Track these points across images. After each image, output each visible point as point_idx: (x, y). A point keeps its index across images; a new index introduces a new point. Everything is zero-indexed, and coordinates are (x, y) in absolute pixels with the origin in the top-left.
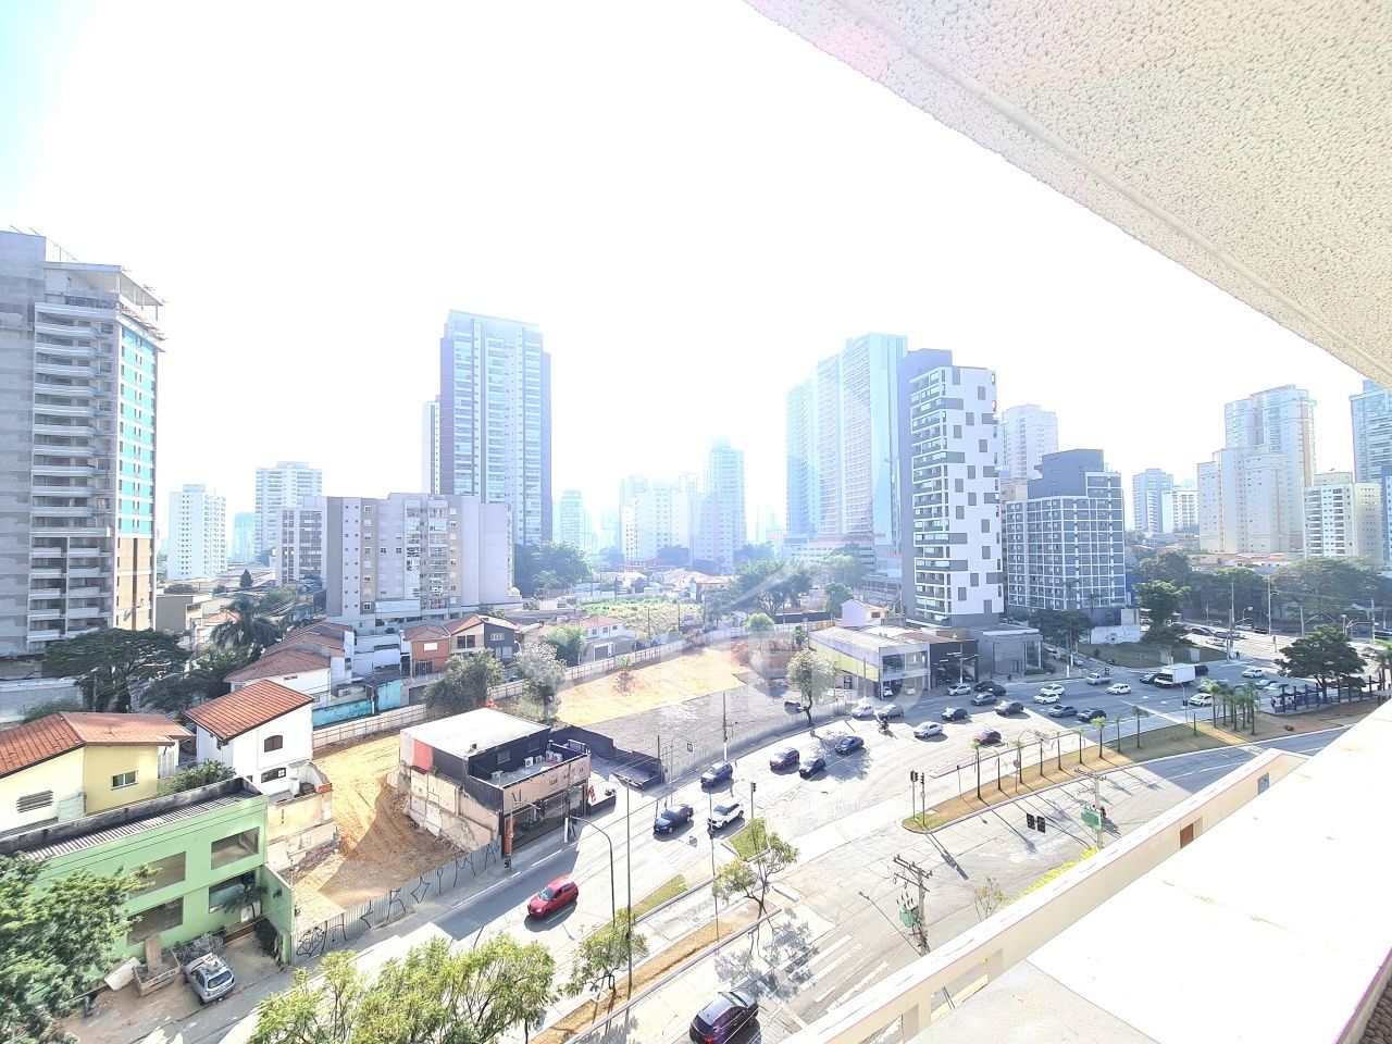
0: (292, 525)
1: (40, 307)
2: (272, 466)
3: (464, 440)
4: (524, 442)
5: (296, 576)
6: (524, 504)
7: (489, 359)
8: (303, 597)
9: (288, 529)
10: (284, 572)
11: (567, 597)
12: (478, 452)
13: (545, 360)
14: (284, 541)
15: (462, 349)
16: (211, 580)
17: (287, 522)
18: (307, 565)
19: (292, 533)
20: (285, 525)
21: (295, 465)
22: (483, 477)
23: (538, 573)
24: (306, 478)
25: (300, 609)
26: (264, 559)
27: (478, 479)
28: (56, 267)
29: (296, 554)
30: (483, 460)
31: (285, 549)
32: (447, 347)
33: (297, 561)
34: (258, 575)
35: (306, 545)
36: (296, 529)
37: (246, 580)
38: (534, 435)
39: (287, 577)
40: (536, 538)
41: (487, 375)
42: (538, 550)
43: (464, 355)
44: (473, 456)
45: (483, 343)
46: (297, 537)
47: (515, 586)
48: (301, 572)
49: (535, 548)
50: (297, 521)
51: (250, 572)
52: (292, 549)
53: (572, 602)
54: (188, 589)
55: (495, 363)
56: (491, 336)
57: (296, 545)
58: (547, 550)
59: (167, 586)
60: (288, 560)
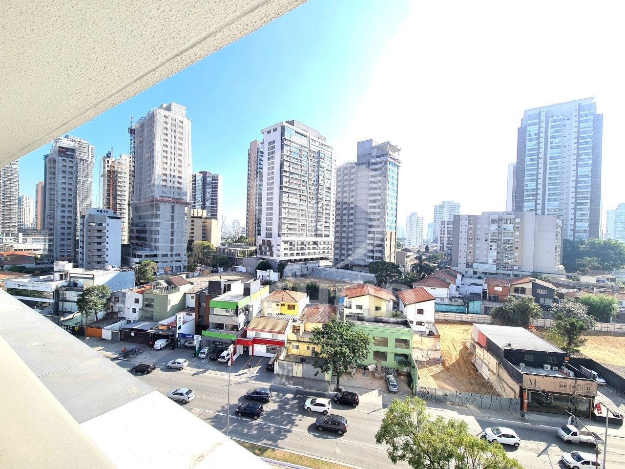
0: (444, 228)
1: (371, 161)
2: (439, 203)
3: (531, 180)
4: (577, 176)
5: (445, 249)
6: (575, 214)
7: (551, 131)
8: (446, 258)
9: (443, 229)
10: (441, 247)
11: (608, 276)
12: (540, 186)
13: (598, 120)
14: (441, 234)
15: (532, 130)
16: (417, 248)
17: (442, 226)
18: (450, 244)
19: (444, 231)
20: (441, 227)
21: (449, 202)
22: (544, 200)
23: (583, 259)
24: (453, 207)
25: (444, 262)
26: (436, 241)
27: (540, 202)
28: (375, 147)
29: (445, 239)
30: (544, 190)
31: (441, 237)
32: (522, 134)
33: (446, 242)
34: (433, 247)
35: (449, 236)
36: (446, 229)
37: (427, 249)
38: (586, 170)
39: (442, 249)
40: (584, 236)
41: (549, 140)
42: (584, 243)
43: (532, 133)
44: (537, 189)
45: (547, 123)
46: (446, 232)
47: (563, 264)
48: (447, 247)
49: (582, 242)
50: (446, 226)
51: (429, 246)
52: (444, 237)
53: (613, 280)
54: (409, 251)
55: (555, 132)
56: (554, 116)
57: (446, 236)
58: (592, 245)
59: (403, 248)
60: (442, 242)
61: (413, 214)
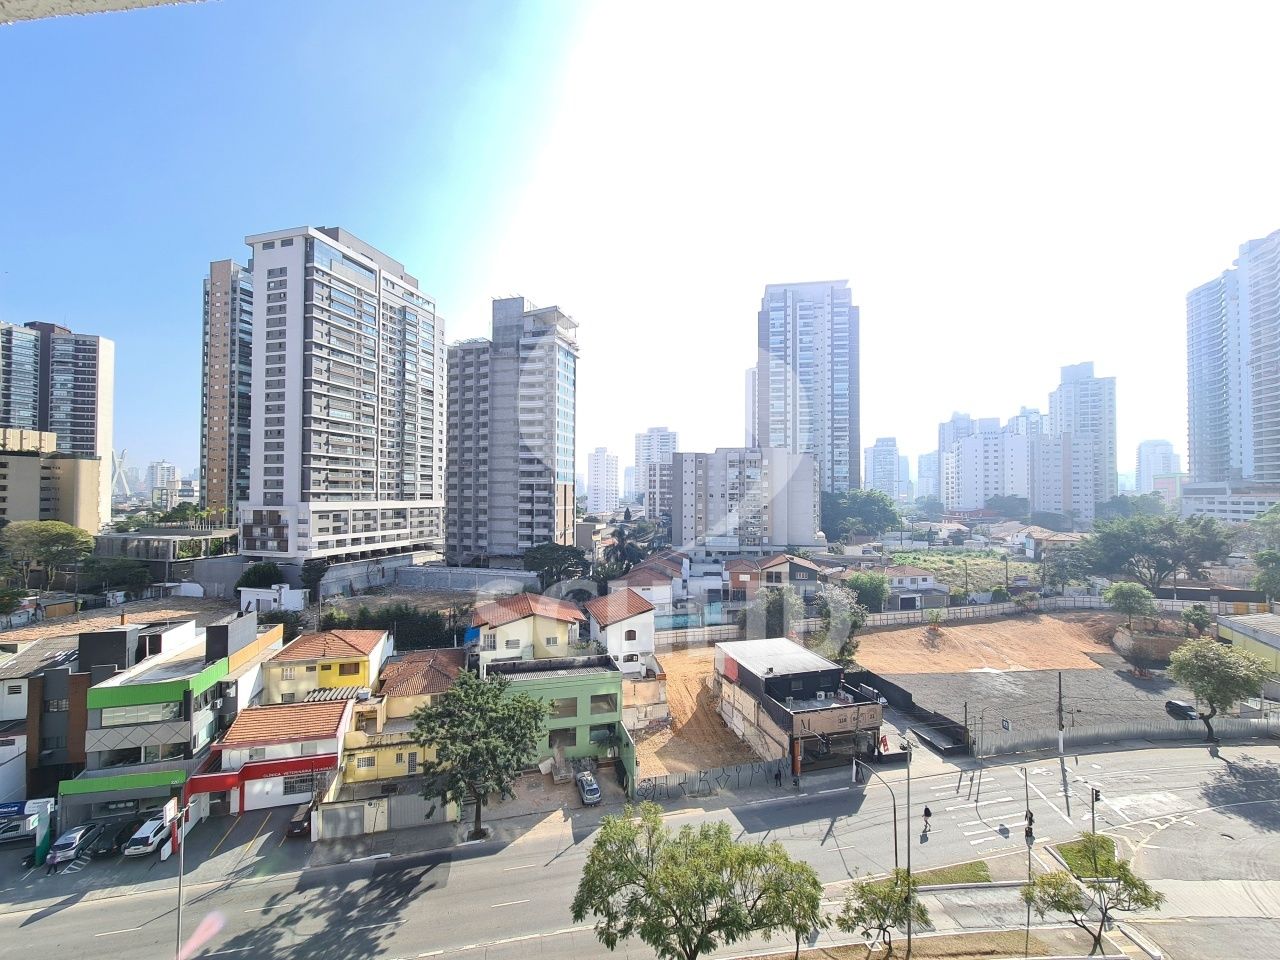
0: (655, 475)
1: (523, 341)
2: (645, 431)
3: (778, 398)
4: (833, 396)
5: (658, 514)
6: (832, 452)
7: (800, 322)
8: (661, 530)
9: (653, 478)
10: (650, 510)
11: (874, 544)
12: (790, 408)
13: (854, 313)
14: (650, 488)
15: (776, 317)
16: (608, 514)
17: (652, 473)
18: (664, 506)
19: (655, 481)
20: (650, 475)
21: (659, 430)
22: (795, 431)
23: (845, 519)
24: (666, 438)
25: (659, 538)
26: (640, 500)
27: (790, 433)
28: (528, 315)
29: (657, 496)
30: (794, 415)
31: (650, 493)
32: (763, 318)
33: (658, 502)
34: (636, 511)
35: (663, 490)
36: (657, 478)
37: (628, 515)
38: (842, 387)
39: (652, 512)
40: (844, 485)
41: (798, 337)
42: (845, 497)
43: (777, 323)
44: (786, 413)
45: (794, 310)
46: (658, 485)
47: (822, 530)
48: (661, 511)
49: (842, 495)
50: (658, 472)
51: (631, 510)
52: (655, 493)
53: (879, 549)
54: (595, 520)
55: (806, 325)
56: (802, 301)
57: (657, 490)
58: (854, 498)
59: (584, 517)
60: (652, 500)
61: (600, 451)
